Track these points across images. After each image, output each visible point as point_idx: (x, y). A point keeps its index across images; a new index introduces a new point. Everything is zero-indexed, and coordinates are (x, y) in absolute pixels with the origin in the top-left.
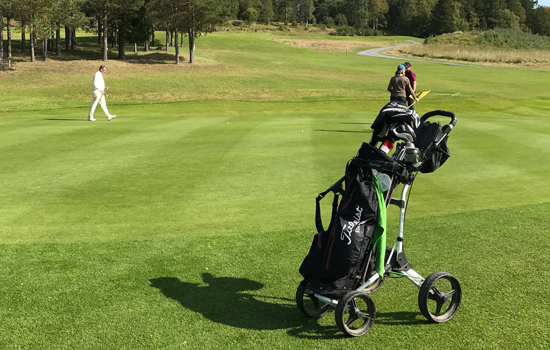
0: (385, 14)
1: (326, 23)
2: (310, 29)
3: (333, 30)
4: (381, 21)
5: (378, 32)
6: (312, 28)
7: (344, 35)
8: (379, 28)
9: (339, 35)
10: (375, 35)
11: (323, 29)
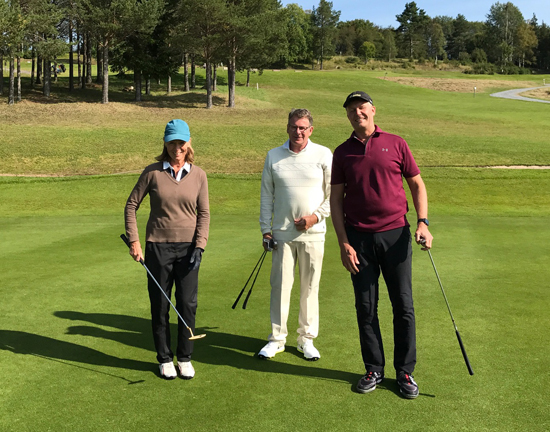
0: (533, 49)
1: (460, 60)
2: (440, 67)
3: (469, 67)
4: (528, 57)
5: (524, 69)
6: (442, 65)
7: (482, 73)
8: (527, 66)
9: (476, 73)
10: (521, 73)
11: (456, 66)
